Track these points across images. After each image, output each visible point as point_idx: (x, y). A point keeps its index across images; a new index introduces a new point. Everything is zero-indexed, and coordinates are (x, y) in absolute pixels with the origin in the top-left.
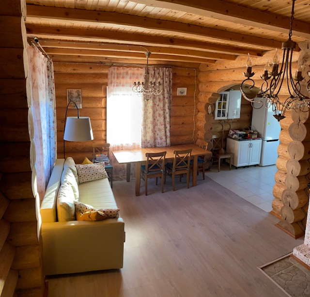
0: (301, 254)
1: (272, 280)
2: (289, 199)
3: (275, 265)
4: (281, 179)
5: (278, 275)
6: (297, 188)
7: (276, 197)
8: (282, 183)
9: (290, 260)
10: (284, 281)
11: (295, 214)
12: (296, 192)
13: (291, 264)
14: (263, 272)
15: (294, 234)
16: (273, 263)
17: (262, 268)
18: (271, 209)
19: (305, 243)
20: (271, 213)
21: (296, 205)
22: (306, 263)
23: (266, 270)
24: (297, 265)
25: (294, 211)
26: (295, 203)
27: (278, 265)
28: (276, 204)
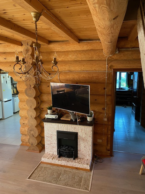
0: (46, 159)
1: (36, 181)
2: (32, 132)
3: (35, 172)
4: (23, 122)
5: (39, 176)
6: (36, 125)
7: (23, 134)
8: (25, 124)
9: (41, 165)
10: (42, 178)
11: (37, 139)
12: (36, 127)
13: (42, 167)
14: (30, 180)
15: (38, 150)
16: (33, 172)
17: (29, 178)
18: (21, 143)
19: (46, 152)
20: (22, 145)
21: (37, 134)
22: (50, 162)
23: (31, 178)
24: (45, 166)
25: (36, 138)
26: (36, 133)
27: (36, 171)
28: (23, 139)
